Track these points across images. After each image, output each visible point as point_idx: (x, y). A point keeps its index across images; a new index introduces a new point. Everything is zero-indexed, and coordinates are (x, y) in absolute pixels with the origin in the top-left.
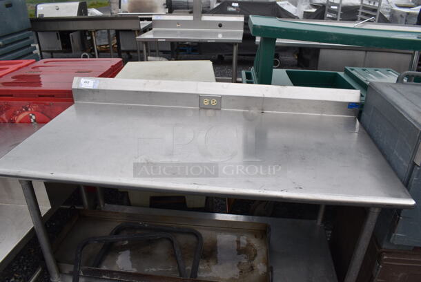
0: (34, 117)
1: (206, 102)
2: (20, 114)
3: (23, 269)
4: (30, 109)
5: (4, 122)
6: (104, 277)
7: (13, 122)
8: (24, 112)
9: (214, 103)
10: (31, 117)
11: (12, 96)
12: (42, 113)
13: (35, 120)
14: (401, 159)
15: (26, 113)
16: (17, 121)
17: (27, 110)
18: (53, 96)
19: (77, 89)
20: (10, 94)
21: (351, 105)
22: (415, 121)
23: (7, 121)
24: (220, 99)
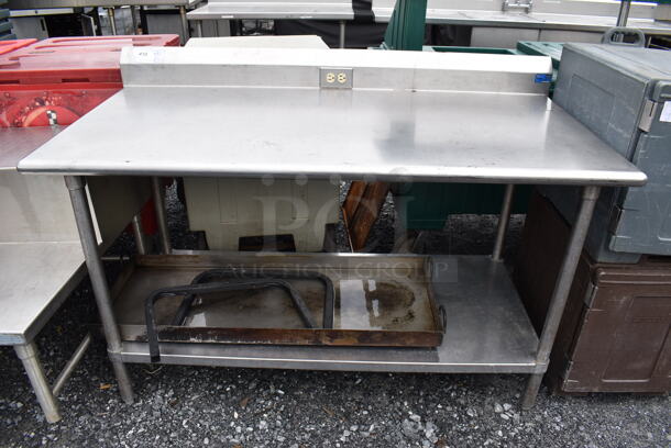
0: (54, 116)
1: (330, 78)
2: (31, 111)
3: (48, 354)
4: (47, 103)
5: (5, 127)
6: (192, 340)
7: (18, 125)
8: (38, 107)
9: (342, 79)
10: (49, 116)
11: (17, 82)
12: (68, 108)
13: (56, 122)
14: (620, 131)
15: (41, 111)
16: (26, 124)
17: (42, 104)
18: (87, 80)
19: (129, 65)
20: (15, 78)
21: (540, 78)
22: (638, 75)
23: (8, 124)
24: (350, 73)
